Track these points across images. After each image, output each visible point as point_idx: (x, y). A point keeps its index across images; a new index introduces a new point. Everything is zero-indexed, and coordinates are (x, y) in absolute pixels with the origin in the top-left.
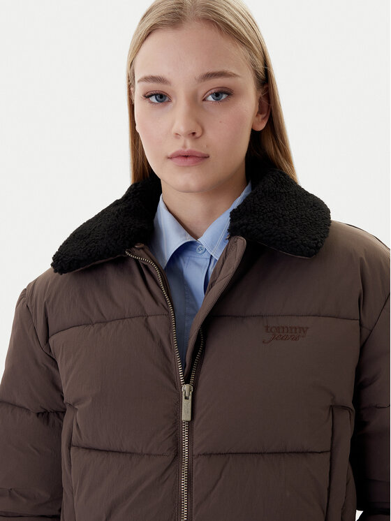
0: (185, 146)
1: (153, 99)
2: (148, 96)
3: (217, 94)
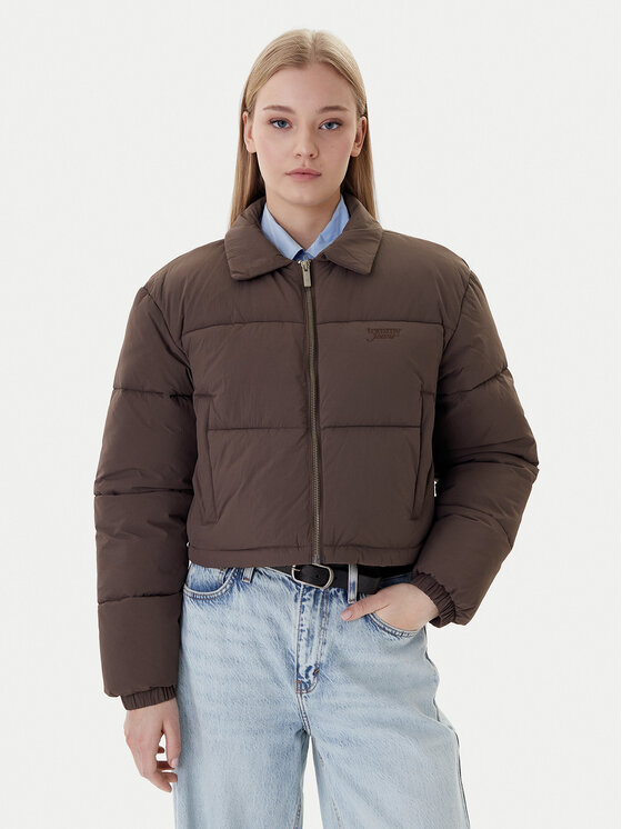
0: (304, 165)
1: (276, 124)
2: (272, 122)
3: (330, 125)
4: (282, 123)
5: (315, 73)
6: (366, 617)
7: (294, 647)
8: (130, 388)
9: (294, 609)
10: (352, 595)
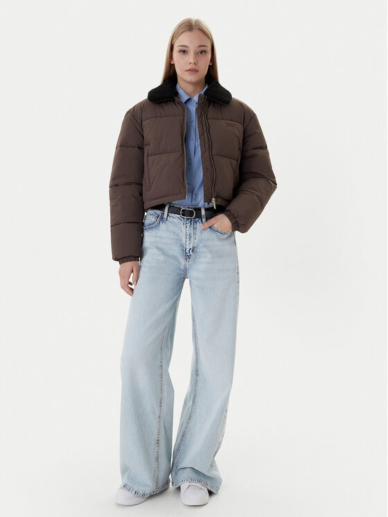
0: (192, 67)
1: (182, 52)
2: (180, 51)
3: (201, 52)
4: (184, 52)
5: (196, 33)
6: (210, 227)
7: (184, 242)
8: (123, 146)
9: (183, 227)
10: (204, 220)
